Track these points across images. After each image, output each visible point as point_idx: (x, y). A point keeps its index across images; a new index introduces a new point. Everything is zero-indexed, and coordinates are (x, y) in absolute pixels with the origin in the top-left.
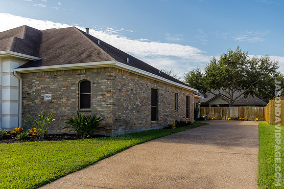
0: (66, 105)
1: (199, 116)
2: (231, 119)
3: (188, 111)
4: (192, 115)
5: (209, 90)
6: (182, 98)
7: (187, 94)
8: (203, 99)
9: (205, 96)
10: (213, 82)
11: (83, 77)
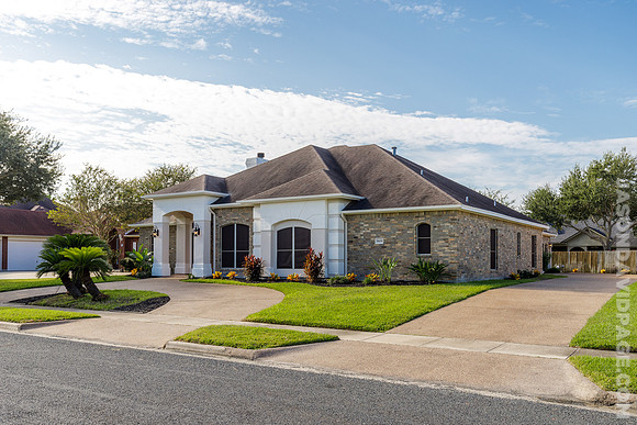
0: (401, 250)
1: (550, 266)
2: (607, 272)
3: (534, 257)
4: (540, 263)
5: (567, 222)
6: (526, 240)
7: (533, 232)
8: (557, 238)
9: (560, 232)
10: (575, 209)
11: (422, 220)
